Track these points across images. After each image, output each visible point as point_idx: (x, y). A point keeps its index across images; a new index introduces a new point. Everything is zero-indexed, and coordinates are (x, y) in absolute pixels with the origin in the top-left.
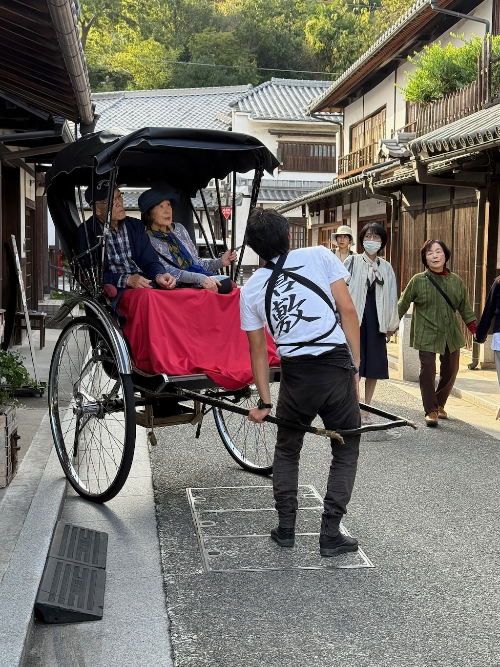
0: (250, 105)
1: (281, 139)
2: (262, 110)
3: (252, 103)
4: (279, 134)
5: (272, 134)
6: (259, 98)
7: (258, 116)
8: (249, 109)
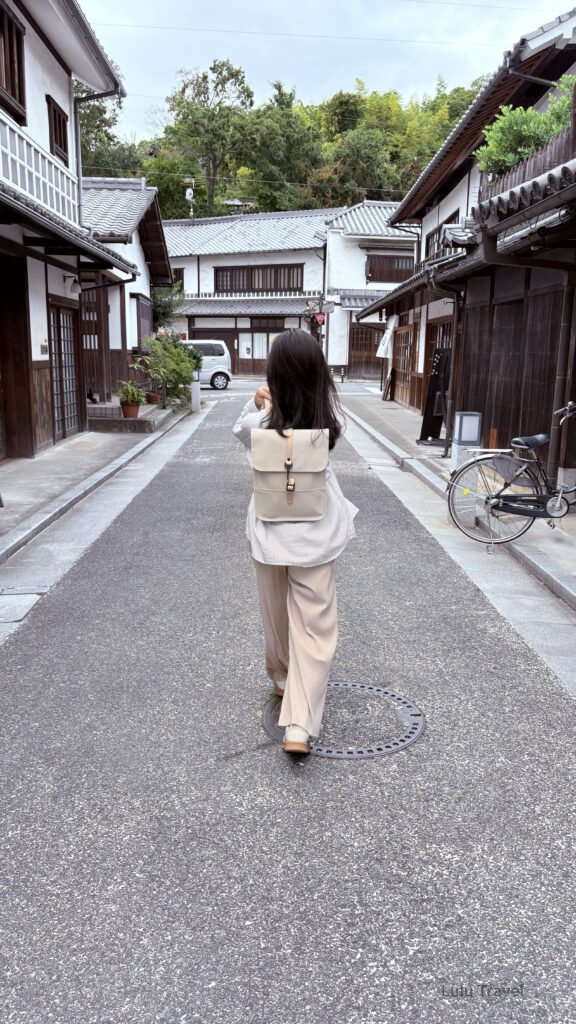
0: (343, 223)
1: (370, 253)
2: (354, 227)
3: (345, 221)
4: (367, 249)
5: (362, 248)
6: (353, 218)
7: (350, 231)
8: (342, 226)
